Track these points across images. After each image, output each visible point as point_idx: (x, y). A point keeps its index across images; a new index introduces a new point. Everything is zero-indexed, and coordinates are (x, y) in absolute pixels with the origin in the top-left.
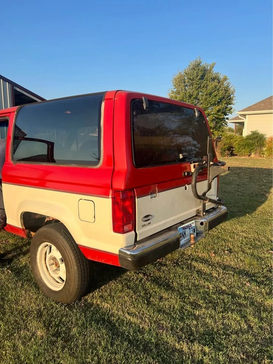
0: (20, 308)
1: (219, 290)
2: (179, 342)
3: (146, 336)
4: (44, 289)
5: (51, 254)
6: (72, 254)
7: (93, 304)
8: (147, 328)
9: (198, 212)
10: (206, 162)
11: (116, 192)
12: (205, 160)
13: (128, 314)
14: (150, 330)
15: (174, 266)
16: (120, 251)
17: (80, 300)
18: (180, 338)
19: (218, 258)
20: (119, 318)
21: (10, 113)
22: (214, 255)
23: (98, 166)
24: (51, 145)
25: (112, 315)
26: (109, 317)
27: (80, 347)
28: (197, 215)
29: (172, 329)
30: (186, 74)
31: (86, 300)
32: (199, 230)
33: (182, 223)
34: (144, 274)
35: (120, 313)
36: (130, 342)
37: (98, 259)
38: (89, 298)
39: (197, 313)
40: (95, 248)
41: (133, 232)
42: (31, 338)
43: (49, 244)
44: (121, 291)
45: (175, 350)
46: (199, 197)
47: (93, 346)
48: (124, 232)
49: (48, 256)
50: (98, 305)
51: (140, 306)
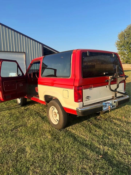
0: (43, 129)
1: (122, 131)
2: (99, 145)
3: (87, 142)
4: (52, 124)
5: (54, 111)
6: (61, 110)
7: (69, 130)
8: (88, 140)
9: (113, 97)
10: (116, 76)
11: (75, 87)
12: (115, 75)
13: (82, 135)
14: (89, 140)
15: (104, 121)
16: (77, 109)
17: (64, 129)
18: (100, 144)
19: (126, 119)
20: (78, 136)
21: (41, 59)
22: (124, 118)
23: (69, 78)
24: (55, 70)
25: (76, 135)
26: (74, 135)
27: (63, 142)
28: (113, 99)
29: (98, 141)
30: (125, 32)
31: (66, 129)
32: (114, 105)
33: (105, 101)
34: (91, 123)
35: (79, 134)
36: (81, 143)
37: (70, 112)
38: (67, 128)
39: (110, 137)
40: (69, 108)
41: (82, 102)
42: (46, 138)
43: (54, 107)
44: (80, 127)
45: (97, 147)
46: (112, 90)
47: (67, 143)
48: (78, 102)
49: (53, 111)
50: (71, 131)
51: (87, 133)
